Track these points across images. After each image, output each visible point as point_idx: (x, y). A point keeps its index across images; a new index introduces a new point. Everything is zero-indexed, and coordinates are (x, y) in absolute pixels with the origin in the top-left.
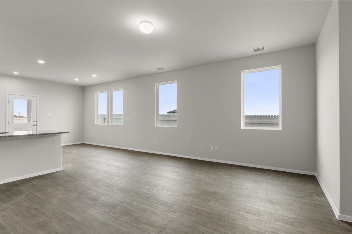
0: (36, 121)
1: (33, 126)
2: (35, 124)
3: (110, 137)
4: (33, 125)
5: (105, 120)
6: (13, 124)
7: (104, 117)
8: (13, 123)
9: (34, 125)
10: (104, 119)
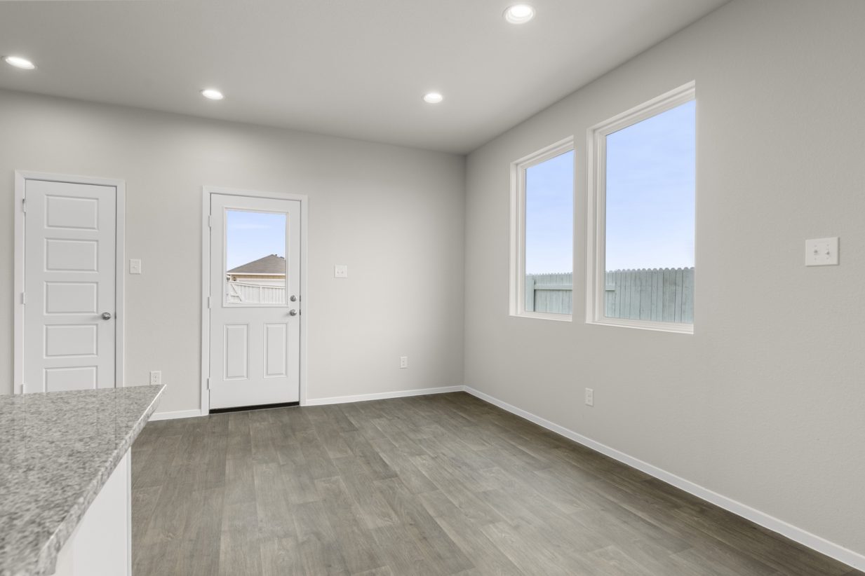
0: (297, 298)
1: (287, 315)
2: (295, 306)
3: (589, 390)
4: (288, 311)
5: (538, 294)
6: (222, 307)
7: (535, 283)
8: (222, 305)
9: (292, 314)
10: (535, 290)
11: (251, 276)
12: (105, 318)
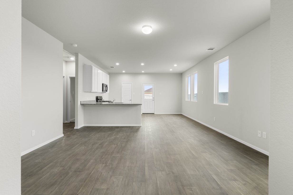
2: (154, 99)
6: (144, 99)
11: (148, 93)
12: (131, 100)
